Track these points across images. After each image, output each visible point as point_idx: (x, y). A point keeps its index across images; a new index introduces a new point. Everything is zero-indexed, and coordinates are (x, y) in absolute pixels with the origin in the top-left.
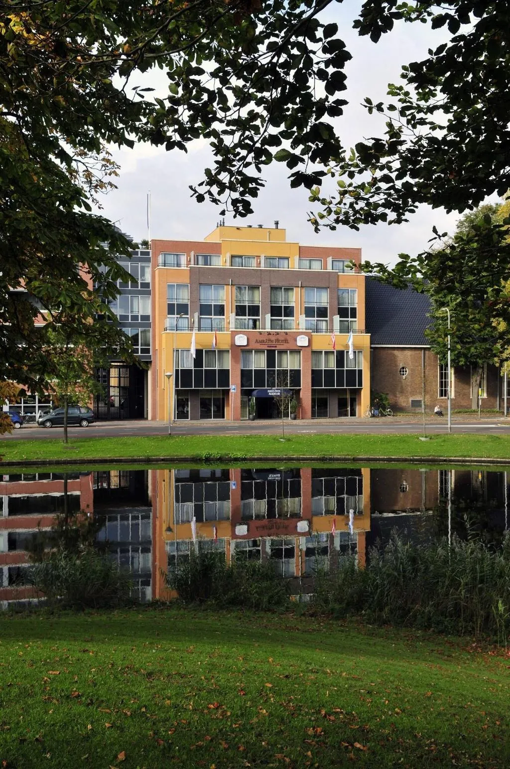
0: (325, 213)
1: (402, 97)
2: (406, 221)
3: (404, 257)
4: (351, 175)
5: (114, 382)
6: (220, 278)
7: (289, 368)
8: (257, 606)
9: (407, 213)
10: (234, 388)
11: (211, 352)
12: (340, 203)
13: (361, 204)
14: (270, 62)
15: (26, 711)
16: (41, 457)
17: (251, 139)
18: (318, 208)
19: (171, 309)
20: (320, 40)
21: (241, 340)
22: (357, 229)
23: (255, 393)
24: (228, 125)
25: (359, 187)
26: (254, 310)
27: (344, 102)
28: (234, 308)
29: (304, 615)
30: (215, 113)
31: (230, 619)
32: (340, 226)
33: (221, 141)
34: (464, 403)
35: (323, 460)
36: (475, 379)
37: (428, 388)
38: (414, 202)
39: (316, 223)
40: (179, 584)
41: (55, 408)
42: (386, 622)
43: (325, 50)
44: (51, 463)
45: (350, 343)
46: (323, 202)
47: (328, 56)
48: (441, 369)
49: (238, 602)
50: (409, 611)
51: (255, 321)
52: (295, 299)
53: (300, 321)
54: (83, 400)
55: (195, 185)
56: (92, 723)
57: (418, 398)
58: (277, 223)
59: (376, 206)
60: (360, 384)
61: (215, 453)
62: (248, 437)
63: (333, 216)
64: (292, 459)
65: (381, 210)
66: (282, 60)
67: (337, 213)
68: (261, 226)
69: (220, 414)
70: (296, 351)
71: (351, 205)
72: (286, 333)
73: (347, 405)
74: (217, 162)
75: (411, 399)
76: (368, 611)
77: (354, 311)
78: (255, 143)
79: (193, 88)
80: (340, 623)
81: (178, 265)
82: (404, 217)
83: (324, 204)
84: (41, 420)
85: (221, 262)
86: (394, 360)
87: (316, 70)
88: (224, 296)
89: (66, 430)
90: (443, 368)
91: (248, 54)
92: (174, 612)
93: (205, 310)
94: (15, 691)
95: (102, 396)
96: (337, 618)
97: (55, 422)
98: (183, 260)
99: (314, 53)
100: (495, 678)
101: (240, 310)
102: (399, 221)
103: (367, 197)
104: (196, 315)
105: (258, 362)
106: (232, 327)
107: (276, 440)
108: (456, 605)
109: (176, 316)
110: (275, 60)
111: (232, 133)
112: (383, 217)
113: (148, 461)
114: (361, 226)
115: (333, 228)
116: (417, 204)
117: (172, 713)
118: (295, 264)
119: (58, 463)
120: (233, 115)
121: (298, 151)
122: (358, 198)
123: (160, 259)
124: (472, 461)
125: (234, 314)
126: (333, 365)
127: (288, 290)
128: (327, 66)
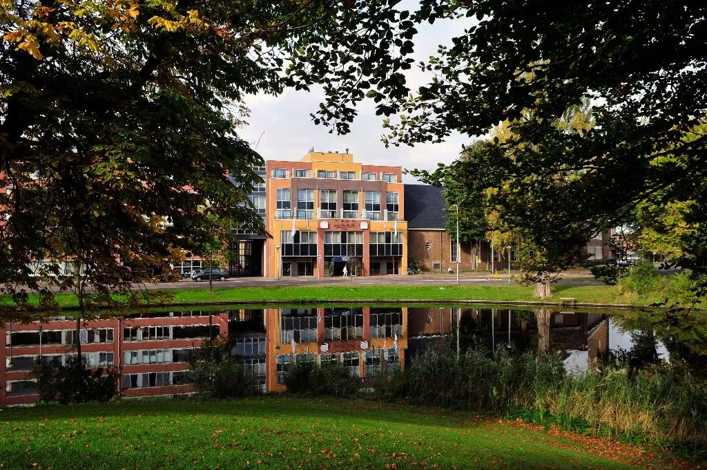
0: (393, 135)
1: (438, 64)
2: (444, 141)
3: (441, 165)
4: (410, 111)
5: (242, 252)
6: (310, 185)
7: (355, 243)
8: (339, 395)
9: (444, 136)
10: (320, 256)
11: (305, 233)
12: (403, 129)
13: (416, 130)
14: (365, 35)
15: (205, 453)
16: (194, 301)
17: (351, 84)
18: (389, 132)
19: (279, 205)
20: (398, 21)
21: (324, 225)
22: (413, 146)
23: (333, 259)
24: (336, 75)
25: (414, 119)
26: (333, 206)
27: (412, 61)
28: (320, 204)
29: (369, 400)
30: (327, 67)
31: (321, 402)
32: (402, 144)
33: (330, 86)
34: (467, 265)
35: (378, 302)
36: (473, 250)
37: (443, 256)
38: (449, 129)
39: (387, 142)
40: (287, 381)
41: (203, 269)
42: (420, 404)
43: (401, 27)
44: (200, 304)
45: (395, 227)
46: (392, 128)
47: (403, 31)
48: (452, 244)
49: (326, 392)
50: (436, 396)
51: (333, 213)
52: (359, 199)
53: (362, 214)
54: (222, 263)
55: (314, 113)
56: (249, 460)
57: (438, 262)
58: (347, 150)
59: (425, 131)
60: (401, 253)
61: (308, 298)
62: (329, 288)
63: (398, 137)
64: (358, 302)
65: (428, 134)
66: (373, 33)
67: (400, 135)
68: (337, 152)
69: (310, 273)
70: (360, 232)
71: (410, 130)
72: (354, 221)
73: (393, 267)
74: (327, 99)
75: (433, 263)
76: (410, 397)
77: (397, 207)
78: (353, 86)
79: (314, 51)
80: (392, 404)
81: (284, 176)
82: (442, 139)
83: (392, 129)
84: (194, 277)
85: (311, 174)
86: (422, 238)
87: (394, 40)
88: (313, 196)
89: (211, 283)
90: (454, 243)
91: (350, 30)
92: (284, 399)
93: (301, 206)
94: (196, 442)
95: (233, 261)
96: (390, 402)
97: (204, 278)
98: (287, 173)
99: (394, 29)
100: (492, 437)
101: (324, 206)
102: (439, 141)
103: (420, 125)
104: (295, 209)
105: (336, 240)
106: (319, 217)
107: (347, 289)
108: (466, 392)
109: (282, 209)
110: (368, 34)
111: (338, 80)
112: (430, 138)
113: (264, 303)
114: (415, 144)
115: (398, 145)
116: (451, 130)
117: (299, 455)
118: (358, 177)
119: (206, 304)
120: (339, 68)
121: (381, 91)
122: (414, 126)
123: (272, 172)
124: (473, 303)
125: (320, 208)
126: (383, 241)
127: (355, 192)
128: (402, 38)
